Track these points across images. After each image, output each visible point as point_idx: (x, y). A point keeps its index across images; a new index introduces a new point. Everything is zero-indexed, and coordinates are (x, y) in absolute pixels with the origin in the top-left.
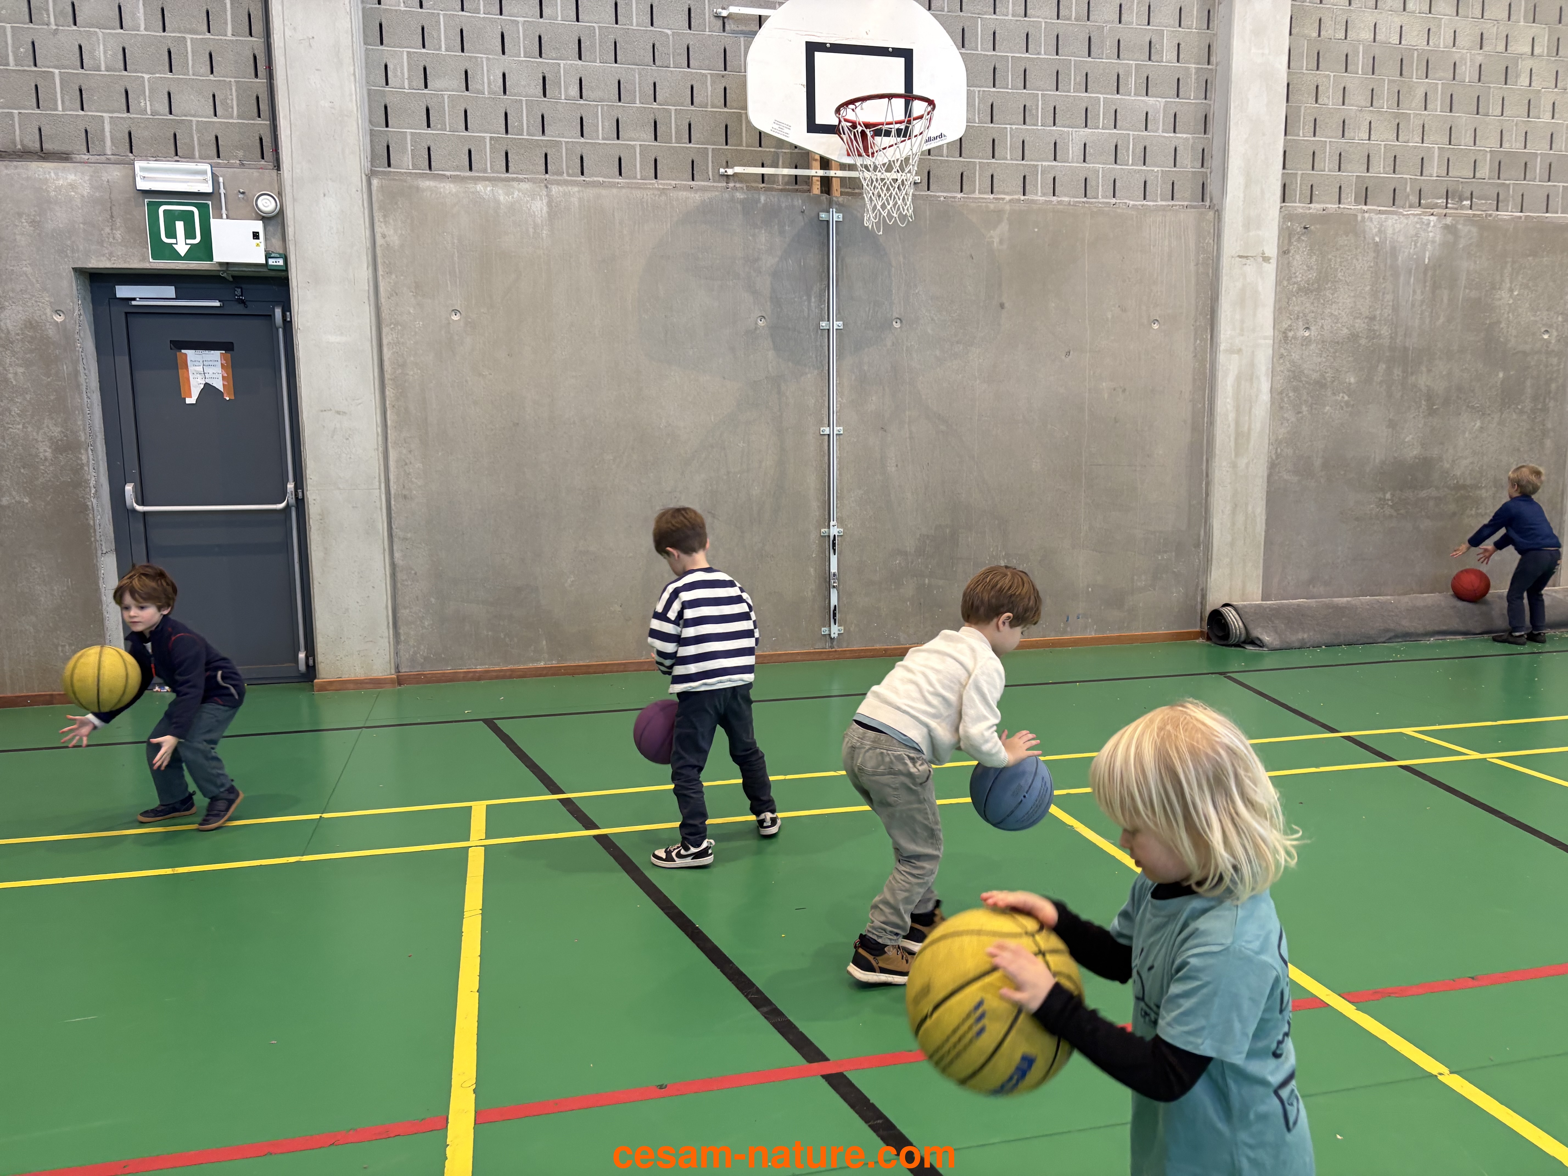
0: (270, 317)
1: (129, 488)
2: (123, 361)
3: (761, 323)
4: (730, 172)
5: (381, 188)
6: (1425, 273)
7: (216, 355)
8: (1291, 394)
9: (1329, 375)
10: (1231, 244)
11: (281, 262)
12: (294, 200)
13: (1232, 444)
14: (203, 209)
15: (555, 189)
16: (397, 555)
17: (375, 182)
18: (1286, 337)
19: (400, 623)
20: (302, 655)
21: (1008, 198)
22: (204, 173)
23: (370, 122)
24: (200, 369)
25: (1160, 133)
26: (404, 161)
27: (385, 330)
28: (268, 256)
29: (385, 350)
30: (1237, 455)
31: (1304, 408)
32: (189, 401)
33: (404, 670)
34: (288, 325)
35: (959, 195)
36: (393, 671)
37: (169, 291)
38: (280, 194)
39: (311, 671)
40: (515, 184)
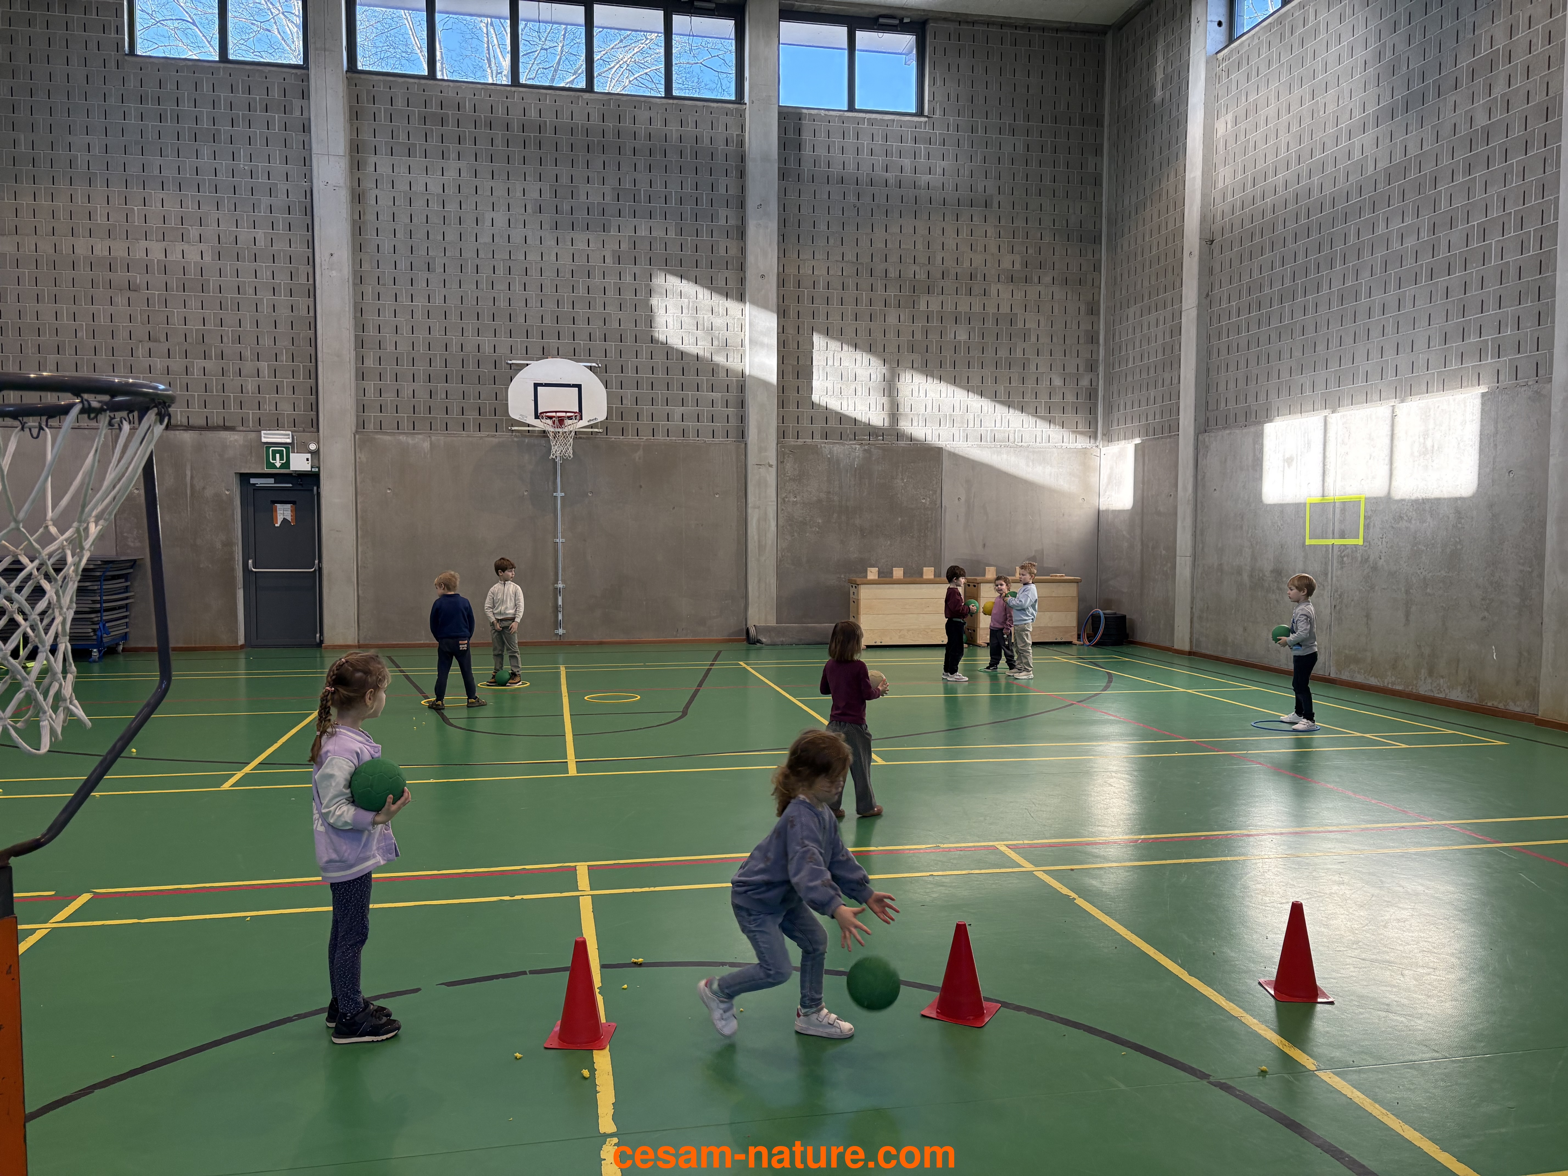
0: (312, 490)
1: (250, 561)
2: (251, 509)
3: (526, 493)
4: (513, 428)
5: (359, 439)
6: (855, 471)
7: (289, 506)
8: (788, 527)
9: (808, 519)
10: (752, 459)
11: (317, 470)
12: (324, 445)
13: (757, 550)
14: (287, 449)
15: (433, 438)
16: (360, 592)
17: (357, 436)
18: (784, 501)
19: (360, 622)
20: (318, 635)
21: (645, 438)
22: (289, 435)
23: (357, 411)
24: (282, 512)
25: (719, 408)
26: (370, 427)
27: (359, 497)
28: (312, 467)
29: (358, 505)
30: (759, 555)
31: (796, 534)
32: (276, 525)
33: (361, 642)
34: (319, 494)
35: (622, 437)
36: (356, 642)
37: (272, 480)
38: (318, 443)
39: (321, 642)
40: (416, 436)
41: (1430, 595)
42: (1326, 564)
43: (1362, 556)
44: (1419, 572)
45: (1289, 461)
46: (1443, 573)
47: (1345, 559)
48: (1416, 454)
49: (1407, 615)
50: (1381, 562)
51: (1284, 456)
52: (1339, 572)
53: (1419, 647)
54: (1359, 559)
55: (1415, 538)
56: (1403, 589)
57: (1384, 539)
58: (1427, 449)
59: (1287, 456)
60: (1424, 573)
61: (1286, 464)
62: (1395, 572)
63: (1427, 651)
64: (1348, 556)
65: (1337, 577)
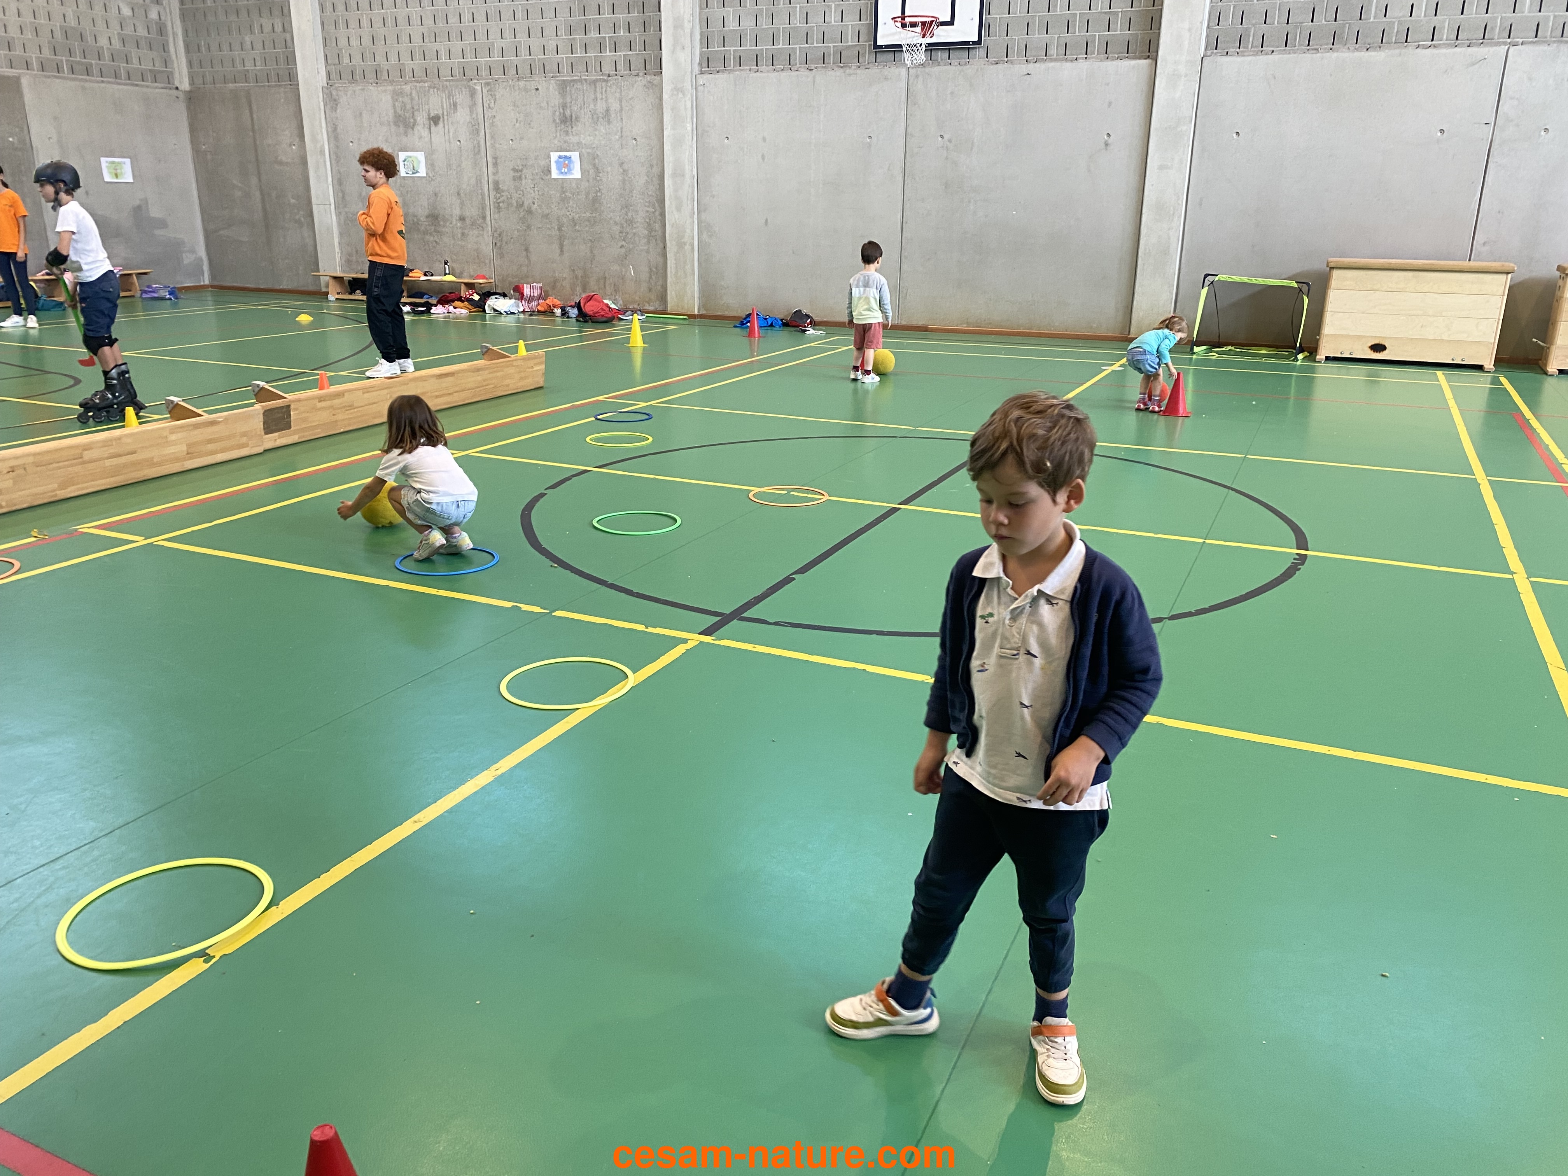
41: (578, 231)
42: (483, 208)
43: (517, 202)
44: (568, 214)
45: (435, 120)
46: (588, 214)
47: (501, 205)
48: (558, 121)
49: (561, 247)
50: (534, 207)
51: (429, 115)
52: (497, 216)
53: (573, 271)
54: (515, 204)
55: (563, 188)
56: (556, 228)
57: (536, 189)
58: (566, 118)
59: (432, 115)
60: (572, 214)
61: (432, 123)
62: (548, 214)
63: (580, 273)
64: (503, 202)
65: (495, 219)
